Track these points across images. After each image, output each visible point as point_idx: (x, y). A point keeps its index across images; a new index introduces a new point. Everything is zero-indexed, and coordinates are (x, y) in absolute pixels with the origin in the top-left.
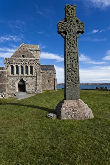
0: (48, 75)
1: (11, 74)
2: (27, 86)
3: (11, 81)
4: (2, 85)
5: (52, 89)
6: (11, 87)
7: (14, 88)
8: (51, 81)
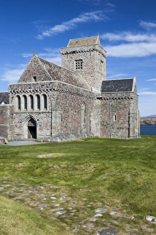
0: (113, 102)
1: (17, 109)
2: (38, 129)
3: (17, 120)
4: (3, 126)
5: (121, 134)
6: (17, 130)
7: (20, 132)
8: (120, 116)
